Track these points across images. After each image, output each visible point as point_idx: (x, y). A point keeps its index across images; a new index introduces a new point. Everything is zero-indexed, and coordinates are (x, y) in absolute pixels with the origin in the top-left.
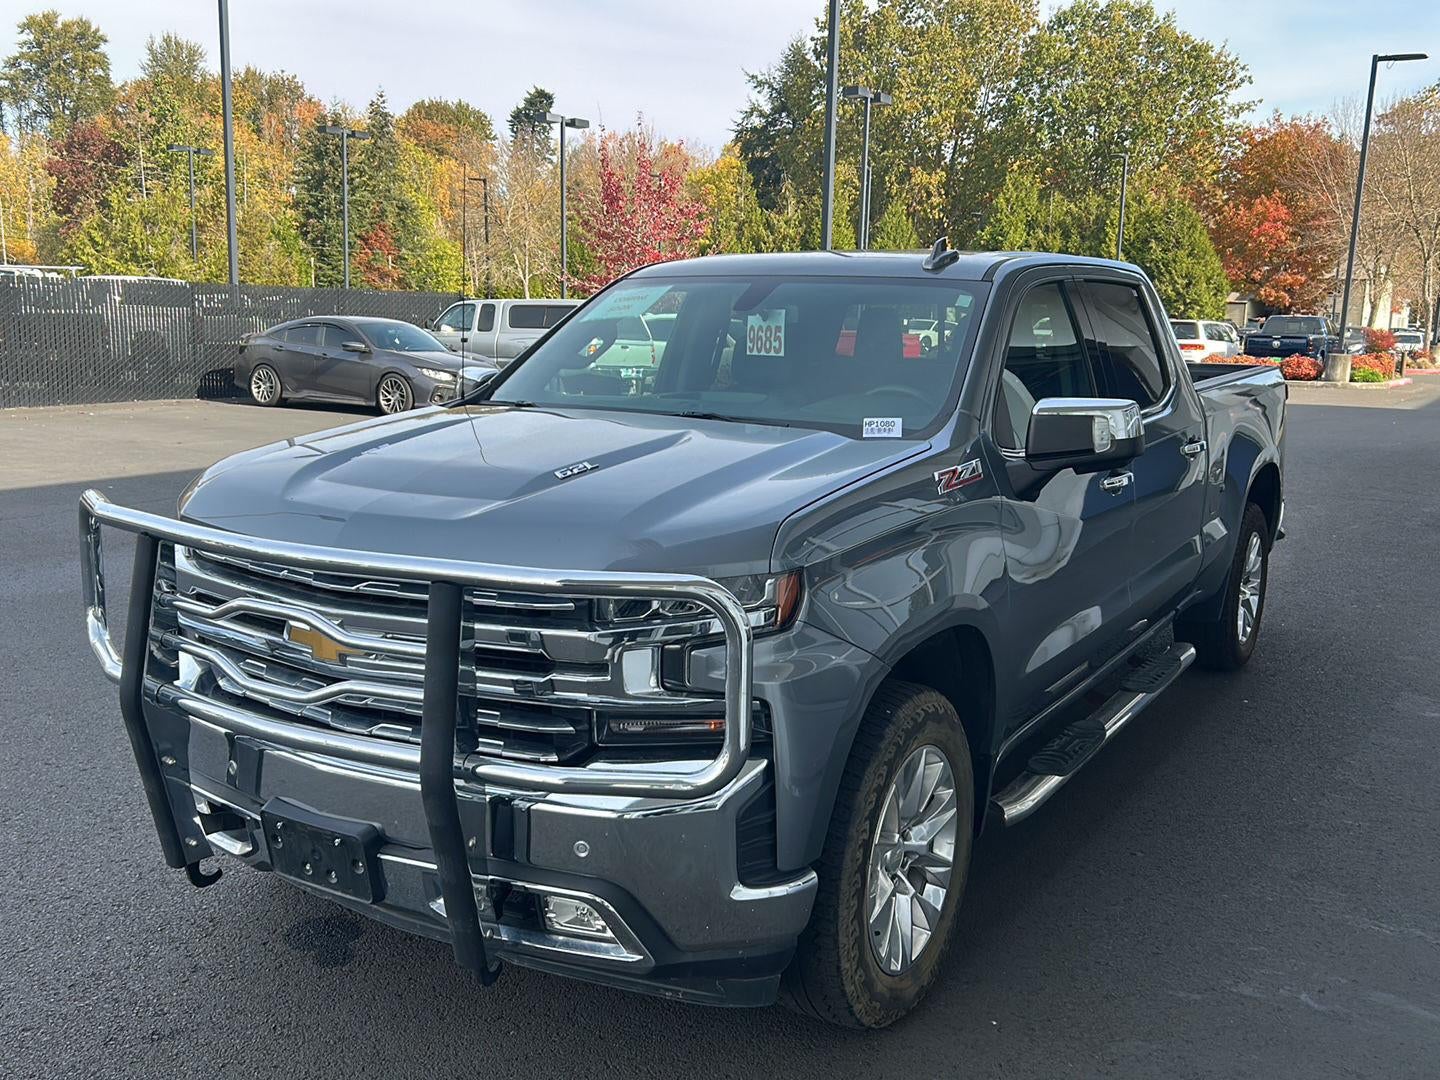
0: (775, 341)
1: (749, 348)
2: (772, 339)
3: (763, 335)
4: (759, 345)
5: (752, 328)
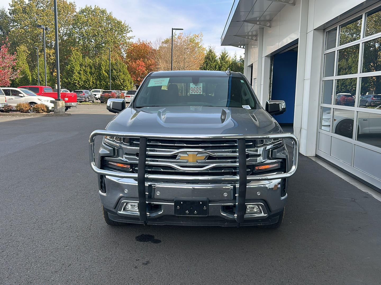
1: (191, 92)
2: (199, 90)
3: (196, 89)
4: (195, 92)
5: (192, 88)
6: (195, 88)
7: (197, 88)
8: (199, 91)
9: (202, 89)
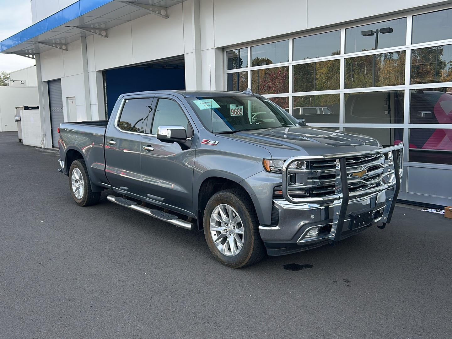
0: (241, 112)
1: (232, 114)
2: (240, 111)
3: (237, 111)
4: (236, 113)
5: (232, 109)
6: (235, 109)
7: (238, 109)
8: (240, 113)
9: (242, 110)
